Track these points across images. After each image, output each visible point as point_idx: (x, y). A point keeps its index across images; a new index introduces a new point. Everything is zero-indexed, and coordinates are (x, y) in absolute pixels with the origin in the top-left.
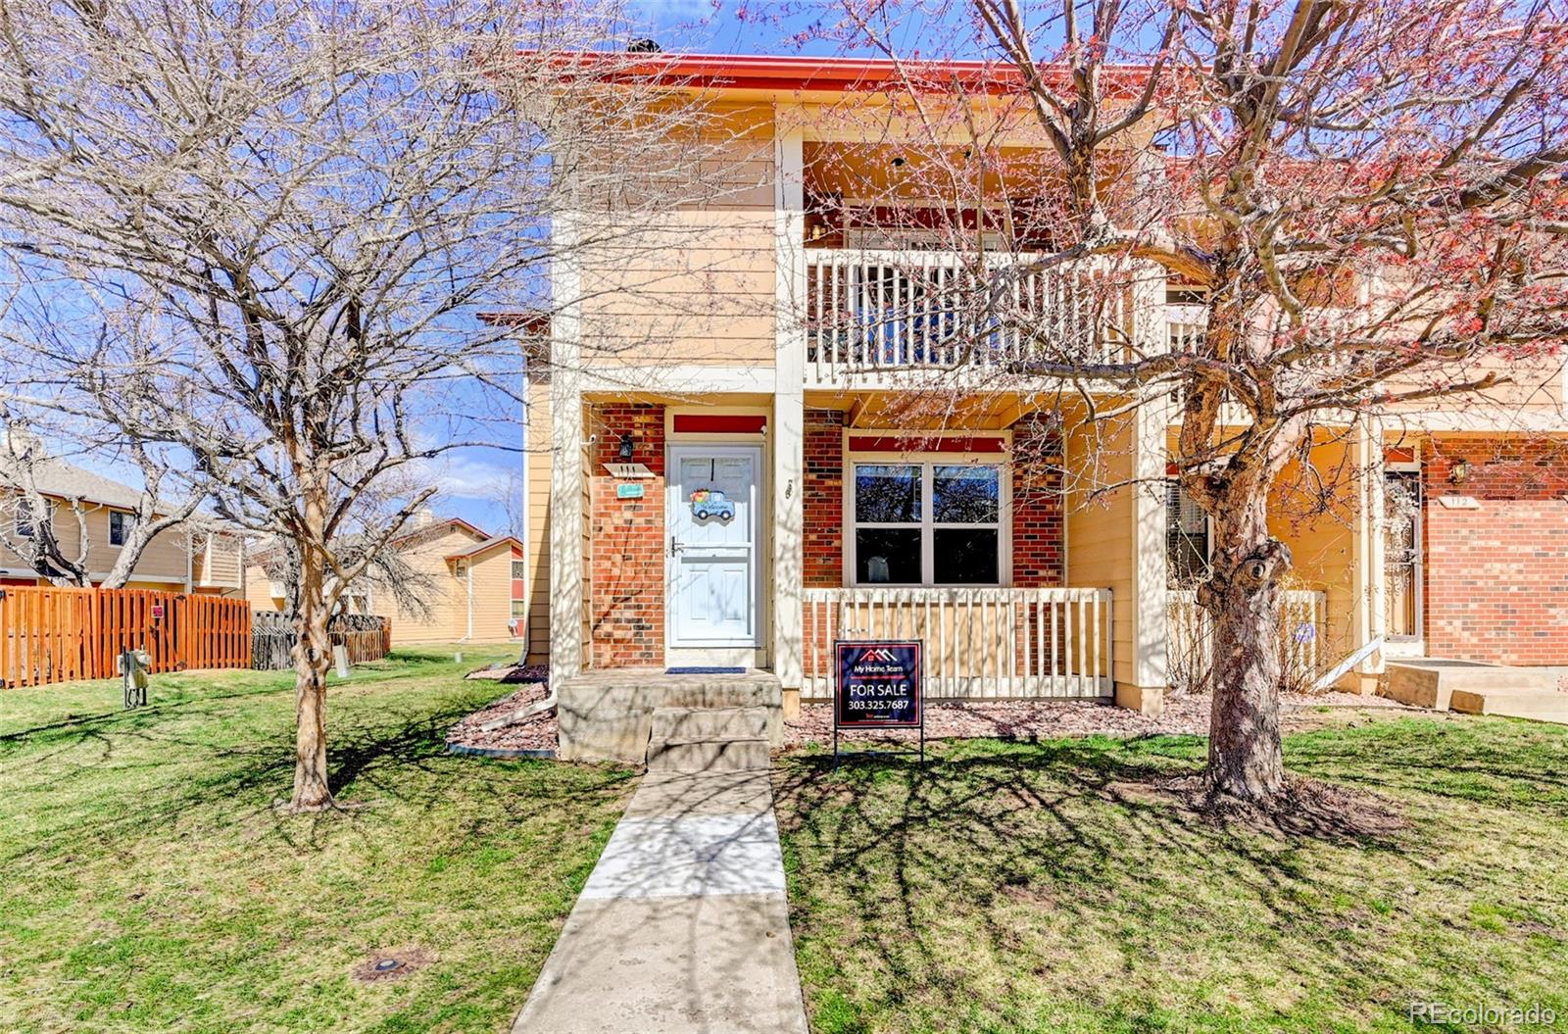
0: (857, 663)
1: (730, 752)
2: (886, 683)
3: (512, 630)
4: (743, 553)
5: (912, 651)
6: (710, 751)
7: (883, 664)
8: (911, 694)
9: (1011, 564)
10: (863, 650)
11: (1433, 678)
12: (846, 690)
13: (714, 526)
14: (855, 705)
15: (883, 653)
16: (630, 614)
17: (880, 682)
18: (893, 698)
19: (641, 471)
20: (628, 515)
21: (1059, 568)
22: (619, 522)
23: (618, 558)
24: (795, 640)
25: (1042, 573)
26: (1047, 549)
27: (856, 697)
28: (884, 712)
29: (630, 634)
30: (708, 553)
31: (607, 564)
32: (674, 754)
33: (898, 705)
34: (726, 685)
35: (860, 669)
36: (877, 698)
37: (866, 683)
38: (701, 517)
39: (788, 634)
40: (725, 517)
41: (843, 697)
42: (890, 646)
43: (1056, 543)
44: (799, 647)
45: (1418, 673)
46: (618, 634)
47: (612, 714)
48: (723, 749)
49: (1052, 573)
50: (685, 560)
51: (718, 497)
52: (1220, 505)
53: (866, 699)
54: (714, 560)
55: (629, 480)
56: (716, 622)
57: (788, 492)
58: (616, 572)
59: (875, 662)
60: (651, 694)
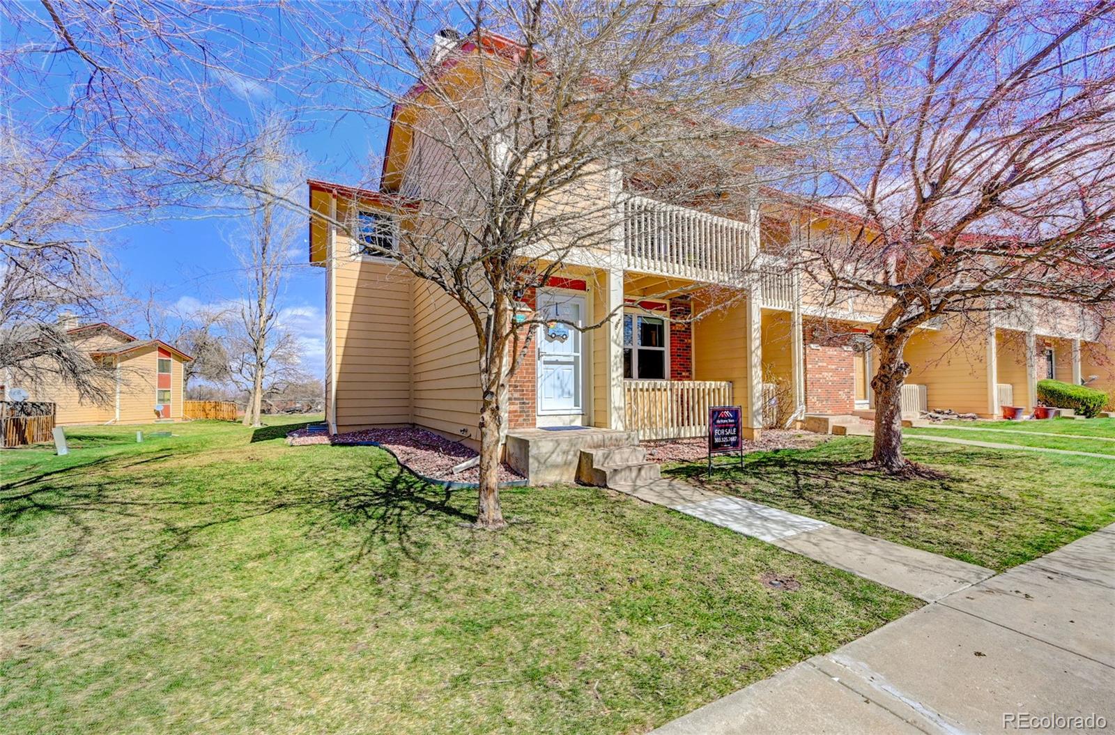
0: (717, 419)
2: (728, 428)
3: (158, 414)
4: (572, 359)
5: (737, 412)
7: (727, 418)
8: (737, 433)
9: (670, 369)
10: (719, 412)
11: (826, 421)
12: (713, 433)
13: (556, 342)
14: (717, 440)
15: (726, 413)
16: (517, 395)
17: (726, 428)
18: (731, 436)
19: (526, 307)
21: (689, 371)
24: (620, 409)
25: (683, 374)
26: (685, 362)
27: (717, 436)
28: (727, 443)
29: (517, 407)
30: (553, 359)
32: (619, 476)
33: (733, 439)
35: (718, 422)
36: (725, 436)
37: (721, 429)
38: (552, 337)
39: (617, 405)
40: (563, 338)
41: (711, 437)
42: (730, 409)
43: (689, 359)
44: (622, 412)
45: (819, 419)
46: (512, 407)
49: (687, 374)
50: (546, 363)
52: (890, 346)
53: (722, 436)
54: (557, 362)
55: (518, 312)
57: (616, 326)
59: (724, 418)
60: (578, 442)
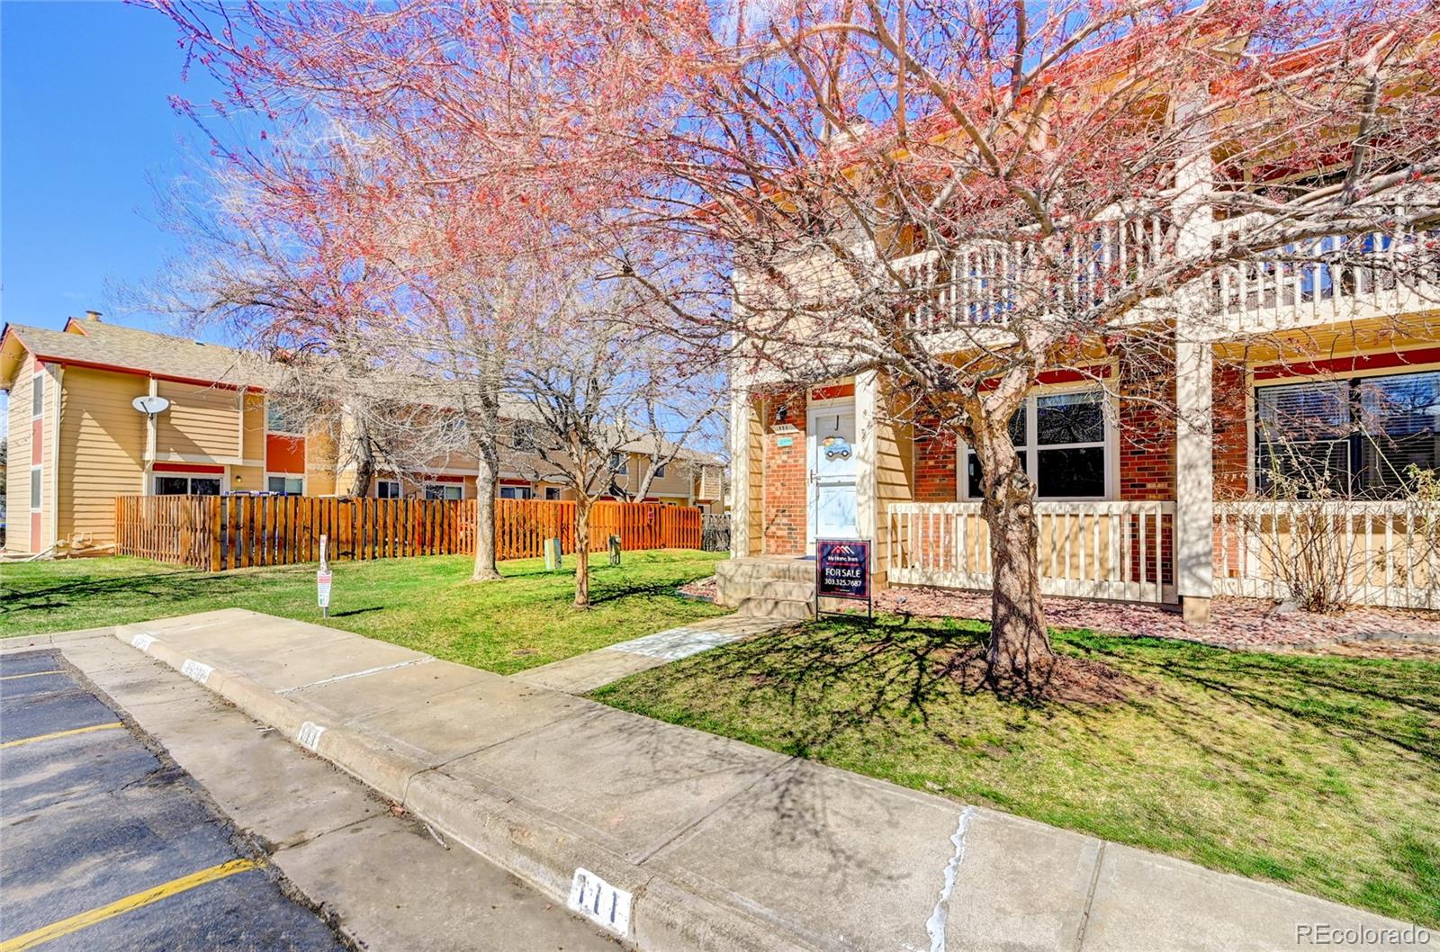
0: (829, 554)
1: (781, 606)
2: (847, 568)
5: (863, 548)
6: (770, 605)
7: (846, 556)
8: (863, 577)
9: (1118, 478)
10: (833, 546)
12: (823, 571)
13: (839, 461)
14: (829, 581)
15: (846, 549)
16: (785, 520)
17: (843, 567)
18: (852, 579)
19: (791, 429)
20: (785, 457)
22: (779, 462)
23: (778, 484)
25: (1150, 486)
26: (1156, 463)
27: (829, 576)
28: (847, 588)
29: (785, 533)
30: (835, 480)
31: (773, 489)
32: (752, 604)
33: (855, 584)
34: (803, 567)
35: (830, 558)
36: (842, 578)
37: (835, 567)
38: (831, 456)
40: (845, 455)
41: (822, 576)
42: (850, 544)
43: (1166, 457)
46: (779, 533)
47: (742, 580)
48: (776, 603)
49: (1161, 486)
50: (819, 485)
51: (839, 442)
53: (836, 578)
54: (839, 484)
55: (786, 435)
56: (841, 526)
58: (778, 494)
59: (840, 555)
60: (762, 570)
